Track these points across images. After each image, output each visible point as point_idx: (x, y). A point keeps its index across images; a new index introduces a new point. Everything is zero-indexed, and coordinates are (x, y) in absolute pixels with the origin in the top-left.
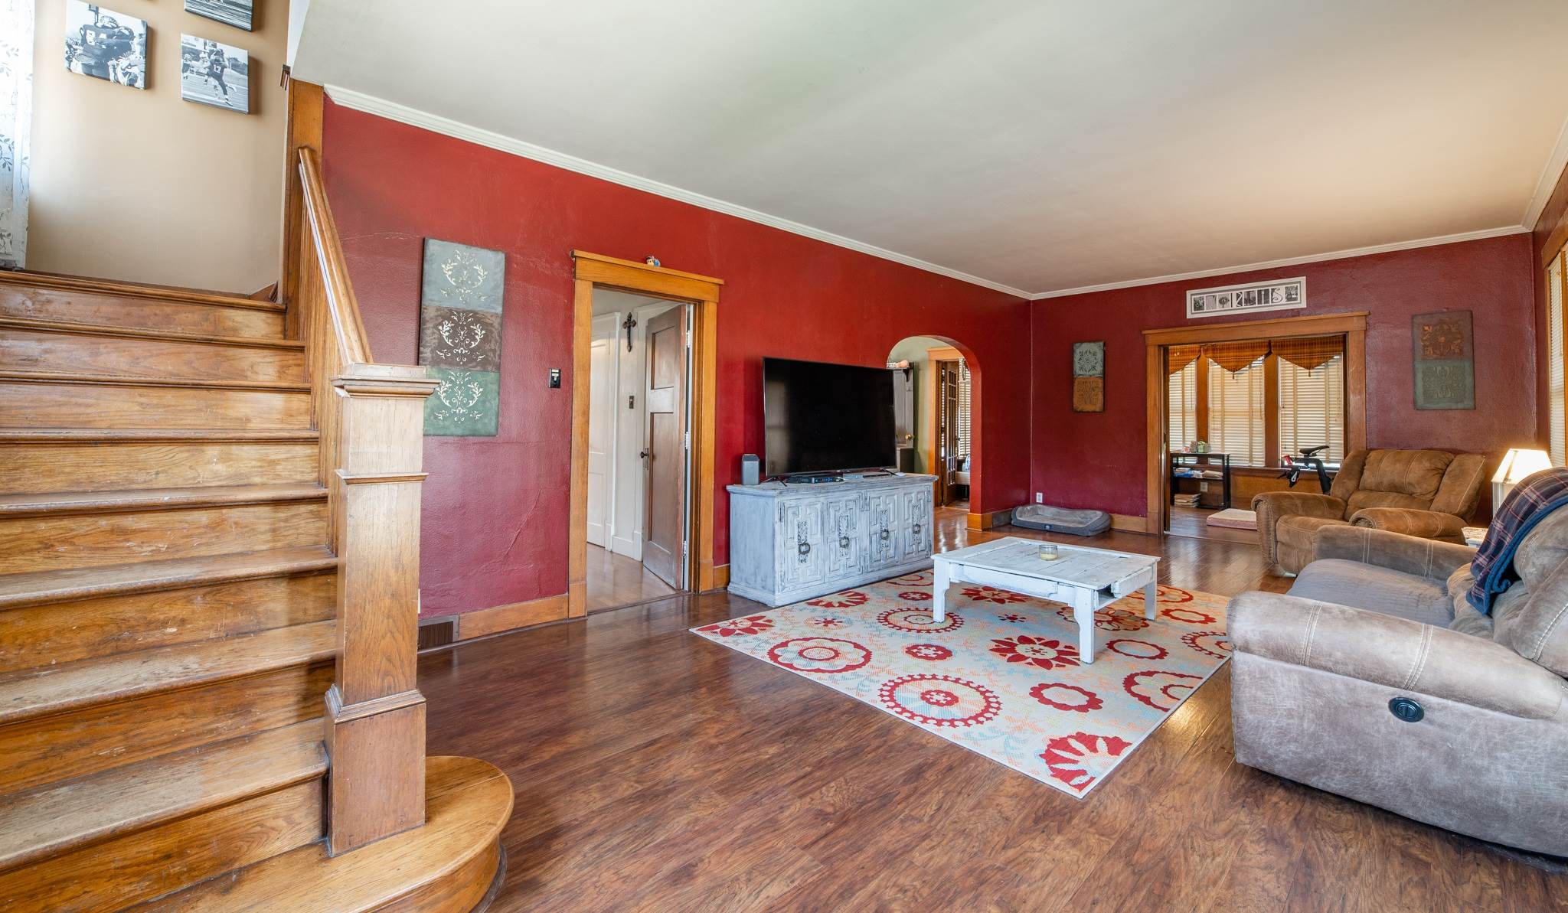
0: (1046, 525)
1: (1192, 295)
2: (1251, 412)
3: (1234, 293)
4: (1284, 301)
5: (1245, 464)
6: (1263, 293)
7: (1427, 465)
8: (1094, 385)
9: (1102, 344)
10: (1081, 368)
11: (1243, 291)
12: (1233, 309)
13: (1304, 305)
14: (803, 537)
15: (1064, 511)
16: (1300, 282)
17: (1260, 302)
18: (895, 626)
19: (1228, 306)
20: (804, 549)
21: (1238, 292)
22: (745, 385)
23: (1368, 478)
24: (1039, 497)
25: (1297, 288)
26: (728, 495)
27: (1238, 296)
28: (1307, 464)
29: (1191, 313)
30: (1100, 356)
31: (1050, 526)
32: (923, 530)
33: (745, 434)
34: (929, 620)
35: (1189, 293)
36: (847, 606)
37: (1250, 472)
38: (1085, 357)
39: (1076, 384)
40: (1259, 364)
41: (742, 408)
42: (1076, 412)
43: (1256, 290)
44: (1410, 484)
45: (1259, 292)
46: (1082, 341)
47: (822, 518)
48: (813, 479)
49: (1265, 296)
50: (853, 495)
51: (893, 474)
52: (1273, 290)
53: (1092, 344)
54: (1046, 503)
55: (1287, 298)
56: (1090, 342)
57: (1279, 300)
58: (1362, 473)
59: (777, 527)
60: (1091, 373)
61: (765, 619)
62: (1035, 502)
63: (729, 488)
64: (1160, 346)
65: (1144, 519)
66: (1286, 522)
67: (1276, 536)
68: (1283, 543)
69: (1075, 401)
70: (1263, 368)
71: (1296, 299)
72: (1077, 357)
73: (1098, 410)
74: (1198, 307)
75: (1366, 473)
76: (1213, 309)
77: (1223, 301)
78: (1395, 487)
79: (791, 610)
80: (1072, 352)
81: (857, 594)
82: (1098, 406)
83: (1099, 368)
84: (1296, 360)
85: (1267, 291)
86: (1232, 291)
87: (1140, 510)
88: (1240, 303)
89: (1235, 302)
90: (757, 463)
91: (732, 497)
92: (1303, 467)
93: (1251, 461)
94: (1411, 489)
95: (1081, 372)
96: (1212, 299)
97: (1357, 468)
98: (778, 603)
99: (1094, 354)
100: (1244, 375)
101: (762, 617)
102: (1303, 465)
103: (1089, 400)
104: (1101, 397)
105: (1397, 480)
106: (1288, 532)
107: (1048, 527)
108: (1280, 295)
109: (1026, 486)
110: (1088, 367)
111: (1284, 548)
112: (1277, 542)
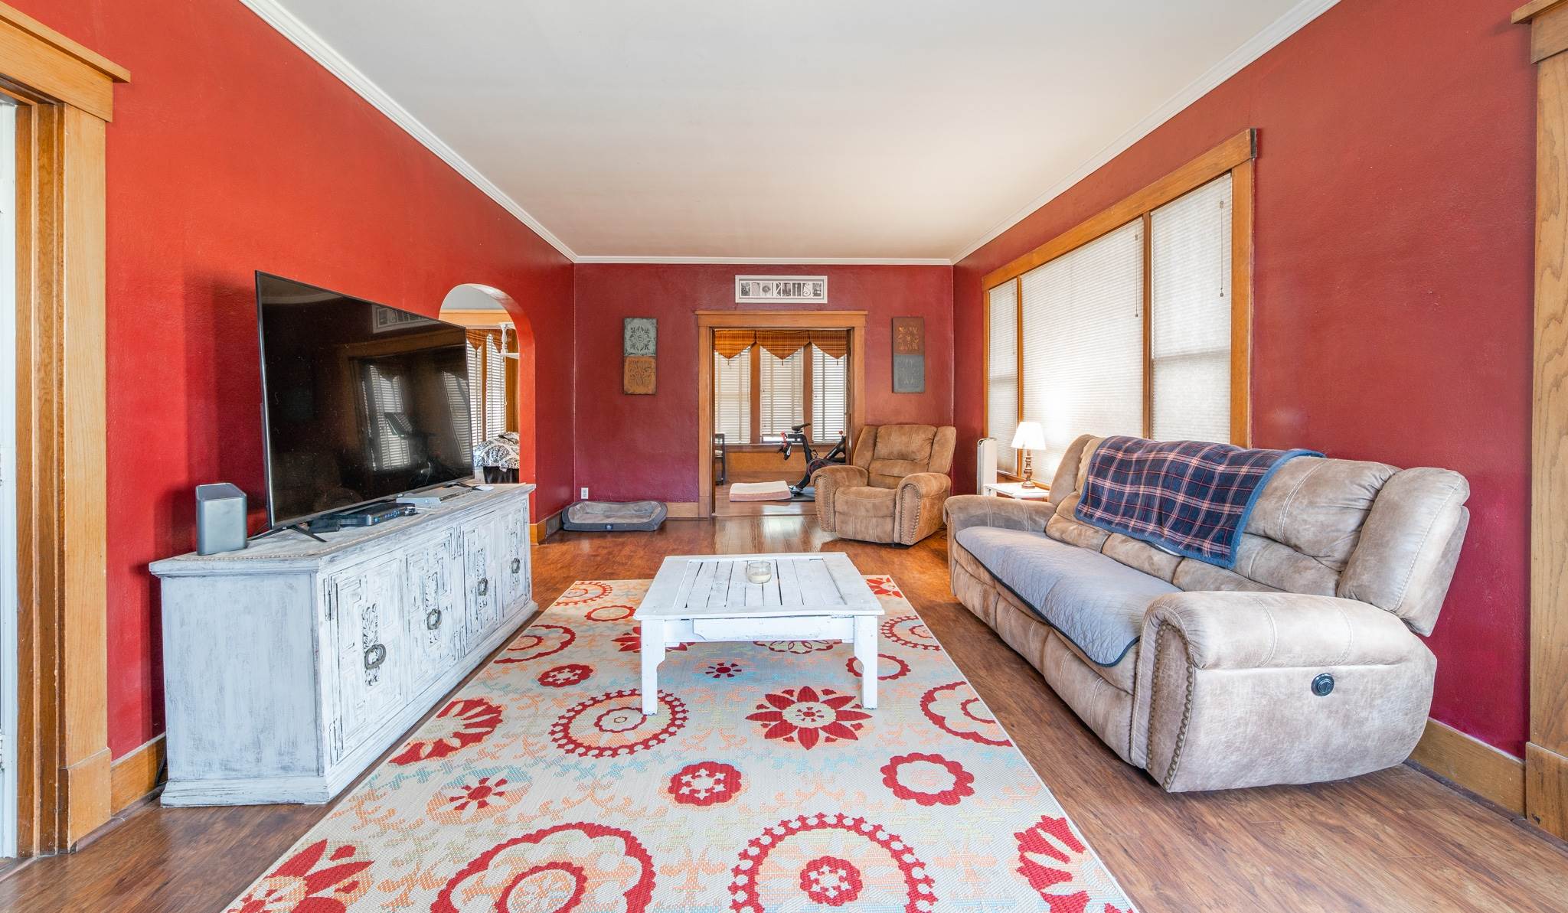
0: (606, 525)
1: (740, 280)
2: (740, 394)
3: (775, 283)
4: (812, 296)
5: (736, 442)
6: (796, 286)
7: (923, 436)
8: (647, 365)
9: (654, 321)
10: (633, 346)
11: (782, 282)
12: (773, 297)
13: (825, 301)
14: (371, 636)
15: (615, 506)
16: (823, 280)
17: (794, 295)
18: (589, 748)
19: (769, 295)
20: (375, 655)
21: (777, 282)
22: (187, 329)
23: (882, 449)
24: (585, 493)
25: (821, 286)
26: (153, 586)
27: (778, 286)
28: (796, 439)
29: (739, 298)
30: (653, 334)
31: (612, 525)
32: (522, 565)
33: (189, 437)
34: (636, 718)
35: (737, 277)
36: (478, 738)
37: (739, 448)
38: (637, 334)
39: (627, 364)
40: (746, 354)
41: (181, 382)
42: (627, 394)
43: (791, 282)
44: (913, 452)
45: (794, 284)
46: (634, 317)
47: (401, 589)
48: (370, 518)
49: (799, 287)
50: (441, 535)
51: (474, 488)
52: (804, 284)
53: (645, 320)
54: (592, 498)
55: (814, 293)
56: (642, 318)
57: (807, 297)
58: (875, 445)
59: (323, 633)
60: (644, 351)
61: (330, 850)
62: (580, 500)
63: (157, 568)
64: (710, 327)
65: (696, 504)
66: (843, 493)
67: (834, 507)
68: (840, 513)
69: (626, 382)
70: (749, 356)
71: (820, 295)
72: (628, 334)
73: (650, 392)
74: (745, 292)
75: (879, 445)
76: (757, 297)
77: (766, 289)
78: (902, 455)
79: (372, 796)
80: (623, 328)
81: (469, 705)
82: (651, 389)
83: (652, 347)
84: (773, 350)
85: (799, 284)
86: (773, 281)
87: (695, 498)
88: (779, 293)
89: (775, 292)
90: (239, 503)
91: (167, 589)
92: (793, 442)
93: (740, 438)
94: (913, 456)
95: (632, 351)
96: (756, 286)
97: (871, 442)
98: (333, 792)
99: (647, 331)
100: (736, 361)
101: (319, 848)
102: (794, 440)
103: (640, 381)
104: (653, 378)
105: (904, 449)
106: (847, 502)
107: (609, 527)
108: (808, 289)
109: (569, 483)
110: (640, 345)
111: (841, 516)
112: (835, 512)
